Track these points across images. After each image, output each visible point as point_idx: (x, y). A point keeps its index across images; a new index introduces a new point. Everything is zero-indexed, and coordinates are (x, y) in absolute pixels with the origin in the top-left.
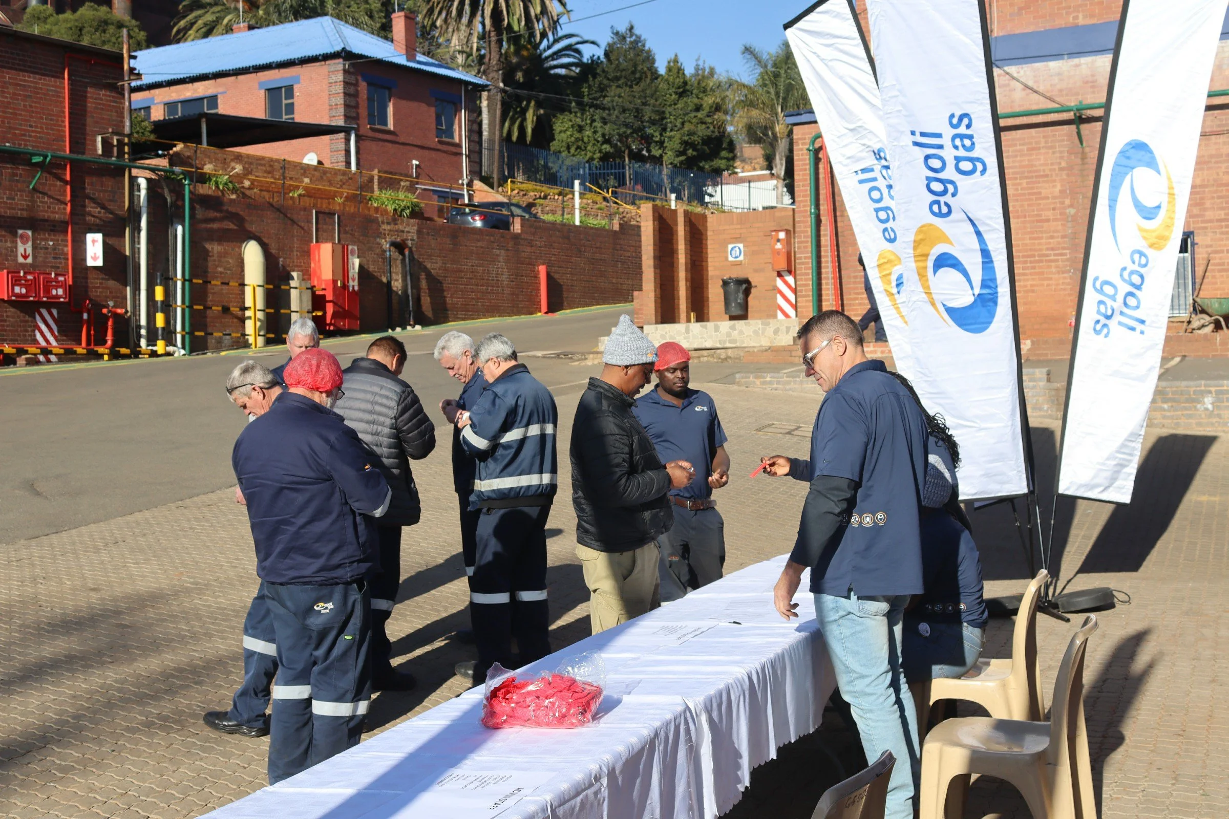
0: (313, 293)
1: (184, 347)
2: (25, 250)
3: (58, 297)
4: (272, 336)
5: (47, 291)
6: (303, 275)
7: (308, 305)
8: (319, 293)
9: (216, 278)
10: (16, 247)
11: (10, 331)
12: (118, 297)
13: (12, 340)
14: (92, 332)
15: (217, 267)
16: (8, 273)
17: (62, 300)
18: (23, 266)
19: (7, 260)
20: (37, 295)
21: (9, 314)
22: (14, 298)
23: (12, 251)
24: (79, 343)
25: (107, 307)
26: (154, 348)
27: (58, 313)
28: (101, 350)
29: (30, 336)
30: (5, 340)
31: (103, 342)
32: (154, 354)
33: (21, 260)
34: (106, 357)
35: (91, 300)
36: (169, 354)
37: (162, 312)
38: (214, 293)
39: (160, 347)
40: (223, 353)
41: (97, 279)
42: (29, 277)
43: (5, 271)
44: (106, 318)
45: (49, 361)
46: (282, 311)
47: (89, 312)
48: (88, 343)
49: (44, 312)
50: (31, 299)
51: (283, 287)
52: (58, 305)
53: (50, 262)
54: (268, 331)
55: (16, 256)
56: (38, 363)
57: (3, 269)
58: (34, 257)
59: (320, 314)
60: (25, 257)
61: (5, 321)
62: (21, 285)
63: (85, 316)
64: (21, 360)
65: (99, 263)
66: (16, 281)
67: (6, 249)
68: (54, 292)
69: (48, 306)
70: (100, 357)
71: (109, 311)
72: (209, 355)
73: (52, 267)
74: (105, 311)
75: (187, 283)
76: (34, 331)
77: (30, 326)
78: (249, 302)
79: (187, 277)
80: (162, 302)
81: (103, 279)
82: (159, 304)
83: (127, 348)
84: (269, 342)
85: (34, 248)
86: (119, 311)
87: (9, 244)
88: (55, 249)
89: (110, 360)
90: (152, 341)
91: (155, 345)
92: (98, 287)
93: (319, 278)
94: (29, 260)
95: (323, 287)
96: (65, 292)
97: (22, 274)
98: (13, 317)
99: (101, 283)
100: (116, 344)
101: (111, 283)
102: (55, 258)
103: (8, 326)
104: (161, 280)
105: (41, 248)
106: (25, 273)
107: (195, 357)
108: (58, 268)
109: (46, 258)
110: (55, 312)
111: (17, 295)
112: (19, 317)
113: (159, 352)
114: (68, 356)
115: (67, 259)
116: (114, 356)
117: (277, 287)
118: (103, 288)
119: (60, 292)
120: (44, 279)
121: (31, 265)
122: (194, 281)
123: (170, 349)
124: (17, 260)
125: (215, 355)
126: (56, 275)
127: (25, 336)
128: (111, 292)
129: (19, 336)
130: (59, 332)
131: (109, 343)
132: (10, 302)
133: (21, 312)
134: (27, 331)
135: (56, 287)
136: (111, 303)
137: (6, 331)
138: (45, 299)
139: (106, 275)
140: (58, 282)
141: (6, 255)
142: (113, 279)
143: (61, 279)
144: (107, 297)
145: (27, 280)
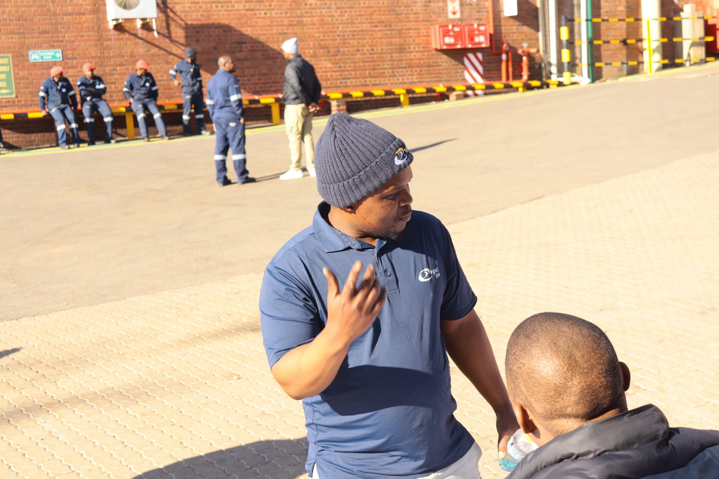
0: (706, 22)
1: (589, 77)
2: (454, 8)
3: (480, 43)
4: (666, 61)
5: (472, 39)
6: (697, 6)
7: (700, 31)
8: (711, 22)
9: (614, 16)
10: (446, 6)
11: (445, 73)
12: (532, 39)
13: (446, 81)
14: (510, 69)
15: (617, 6)
16: (440, 27)
17: (484, 45)
18: (452, 20)
19: (440, 17)
20: (463, 43)
21: (443, 60)
22: (445, 47)
23: (443, 9)
24: (499, 78)
25: (522, 47)
26: (560, 79)
27: (483, 56)
28: (516, 84)
29: (460, 76)
30: (440, 81)
31: (519, 77)
32: (560, 84)
33: (451, 16)
34: (521, 89)
35: (508, 45)
36: (573, 83)
37: (568, 48)
38: (615, 29)
39: (566, 77)
40: (622, 80)
41: (514, 25)
42: (457, 29)
43: (437, 27)
44: (521, 57)
45: (476, 95)
46: (675, 40)
47: (507, 53)
48: (508, 78)
49: (471, 56)
50: (459, 46)
51: (676, 19)
52: (481, 50)
53: (474, 16)
54: (664, 57)
55: (447, 13)
56: (466, 96)
57: (435, 24)
58: (462, 12)
59: (710, 39)
60: (454, 13)
61: (440, 66)
62: (450, 36)
63: (504, 57)
64: (453, 96)
65: (514, 12)
66: (446, 33)
67: (439, 8)
68: (477, 40)
69: (474, 51)
70: (517, 89)
71: (523, 52)
72: (608, 82)
73: (476, 19)
74: (520, 51)
75: (590, 23)
76: (463, 72)
77: (460, 69)
78: (645, 35)
79: (590, 18)
80: (567, 41)
81: (519, 25)
82: (564, 43)
83: (538, 80)
84: (665, 67)
85: (462, 5)
86: (533, 50)
87: (441, 4)
88: (478, 5)
89: (524, 91)
90: (560, 72)
91: (562, 77)
92: (515, 33)
93: (711, 8)
94: (458, 16)
95: (715, 14)
96: (486, 39)
97: (450, 27)
98: (446, 62)
99: (517, 29)
100: (531, 78)
101: (525, 29)
102: (478, 12)
103: (443, 70)
104: (566, 22)
105: (467, 5)
106: (453, 26)
107: (598, 83)
108: (480, 19)
109: (471, 12)
110: (480, 55)
111: (447, 45)
112: (451, 62)
113: (565, 83)
114: (489, 90)
115: (488, 12)
116: (528, 87)
117: (670, 19)
118: (520, 33)
119: (482, 39)
120: (469, 29)
121: (460, 20)
122: (595, 20)
123: (576, 78)
124: (446, 17)
125: (614, 81)
126: (478, 25)
127: (456, 76)
128: (526, 36)
129: (452, 77)
130: (484, 71)
131: (525, 77)
132: (442, 51)
133: (452, 58)
134: (458, 72)
135: (478, 35)
136: (525, 45)
137: (441, 73)
138: (470, 46)
139: (520, 21)
140: (479, 31)
141: (439, 13)
142: (528, 25)
143: (482, 28)
144: (522, 40)
145: (454, 32)
